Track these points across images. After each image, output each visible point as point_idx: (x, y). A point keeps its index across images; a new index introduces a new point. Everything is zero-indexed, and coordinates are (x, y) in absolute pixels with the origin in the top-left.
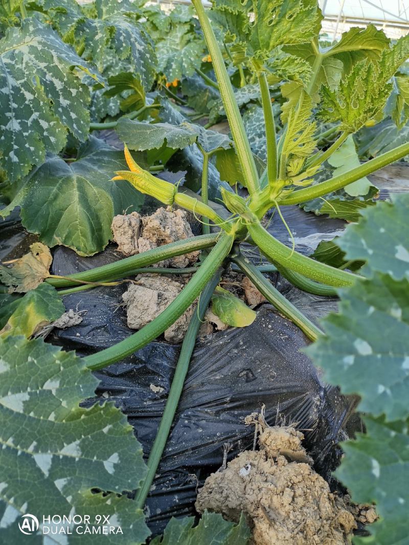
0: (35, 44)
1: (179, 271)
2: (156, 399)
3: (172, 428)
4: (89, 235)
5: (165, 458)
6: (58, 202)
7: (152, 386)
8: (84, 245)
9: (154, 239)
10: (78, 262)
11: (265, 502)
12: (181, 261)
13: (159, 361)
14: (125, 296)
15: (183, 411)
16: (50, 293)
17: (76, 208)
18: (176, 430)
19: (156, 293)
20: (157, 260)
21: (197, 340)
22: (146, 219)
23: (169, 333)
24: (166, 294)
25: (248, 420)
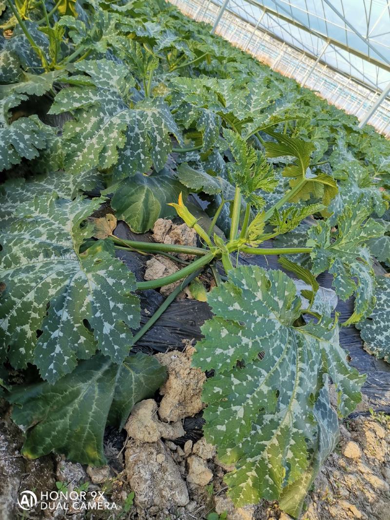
0: (156, 112)
1: (180, 261)
2: (145, 316)
3: (148, 331)
4: (141, 222)
5: (140, 340)
6: (132, 198)
7: (146, 310)
8: (135, 226)
9: (174, 239)
10: (130, 234)
11: (177, 370)
12: (184, 257)
13: (153, 300)
14: (148, 262)
15: (156, 326)
16: (111, 245)
17: (140, 204)
18: (149, 332)
19: (165, 267)
20: (172, 251)
21: (175, 299)
22: (174, 226)
23: (163, 290)
24: (169, 270)
25: (184, 341)
